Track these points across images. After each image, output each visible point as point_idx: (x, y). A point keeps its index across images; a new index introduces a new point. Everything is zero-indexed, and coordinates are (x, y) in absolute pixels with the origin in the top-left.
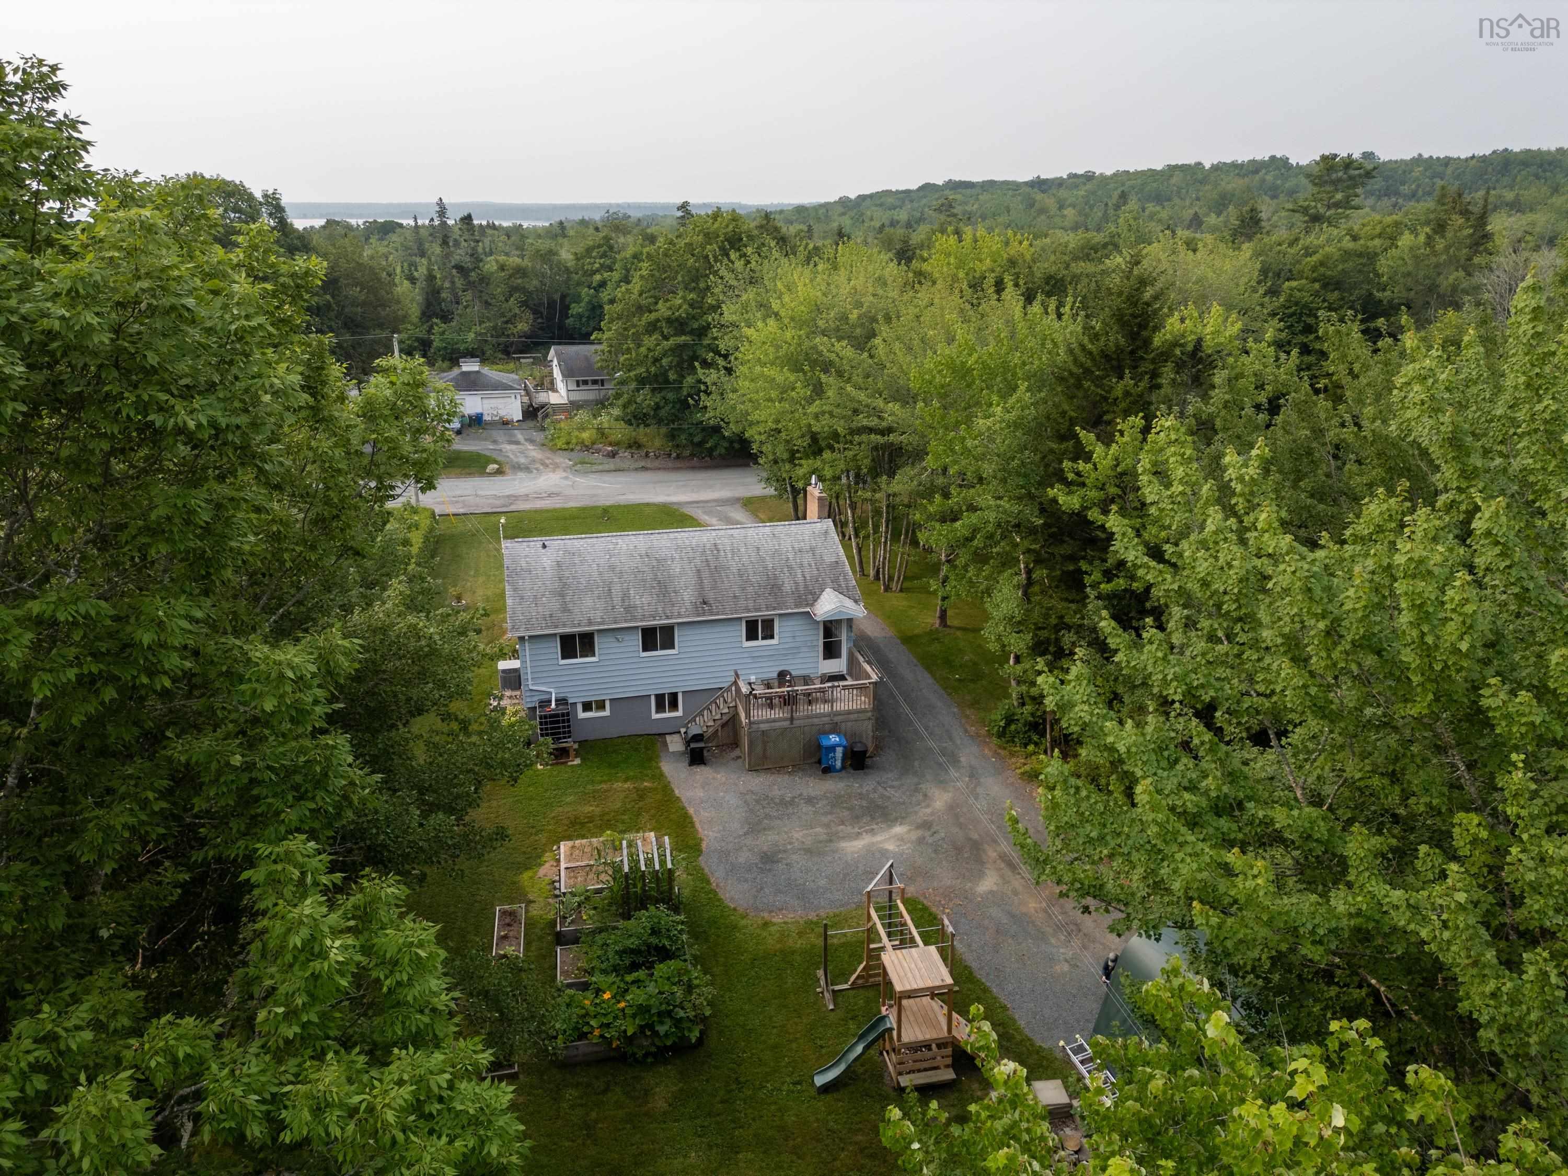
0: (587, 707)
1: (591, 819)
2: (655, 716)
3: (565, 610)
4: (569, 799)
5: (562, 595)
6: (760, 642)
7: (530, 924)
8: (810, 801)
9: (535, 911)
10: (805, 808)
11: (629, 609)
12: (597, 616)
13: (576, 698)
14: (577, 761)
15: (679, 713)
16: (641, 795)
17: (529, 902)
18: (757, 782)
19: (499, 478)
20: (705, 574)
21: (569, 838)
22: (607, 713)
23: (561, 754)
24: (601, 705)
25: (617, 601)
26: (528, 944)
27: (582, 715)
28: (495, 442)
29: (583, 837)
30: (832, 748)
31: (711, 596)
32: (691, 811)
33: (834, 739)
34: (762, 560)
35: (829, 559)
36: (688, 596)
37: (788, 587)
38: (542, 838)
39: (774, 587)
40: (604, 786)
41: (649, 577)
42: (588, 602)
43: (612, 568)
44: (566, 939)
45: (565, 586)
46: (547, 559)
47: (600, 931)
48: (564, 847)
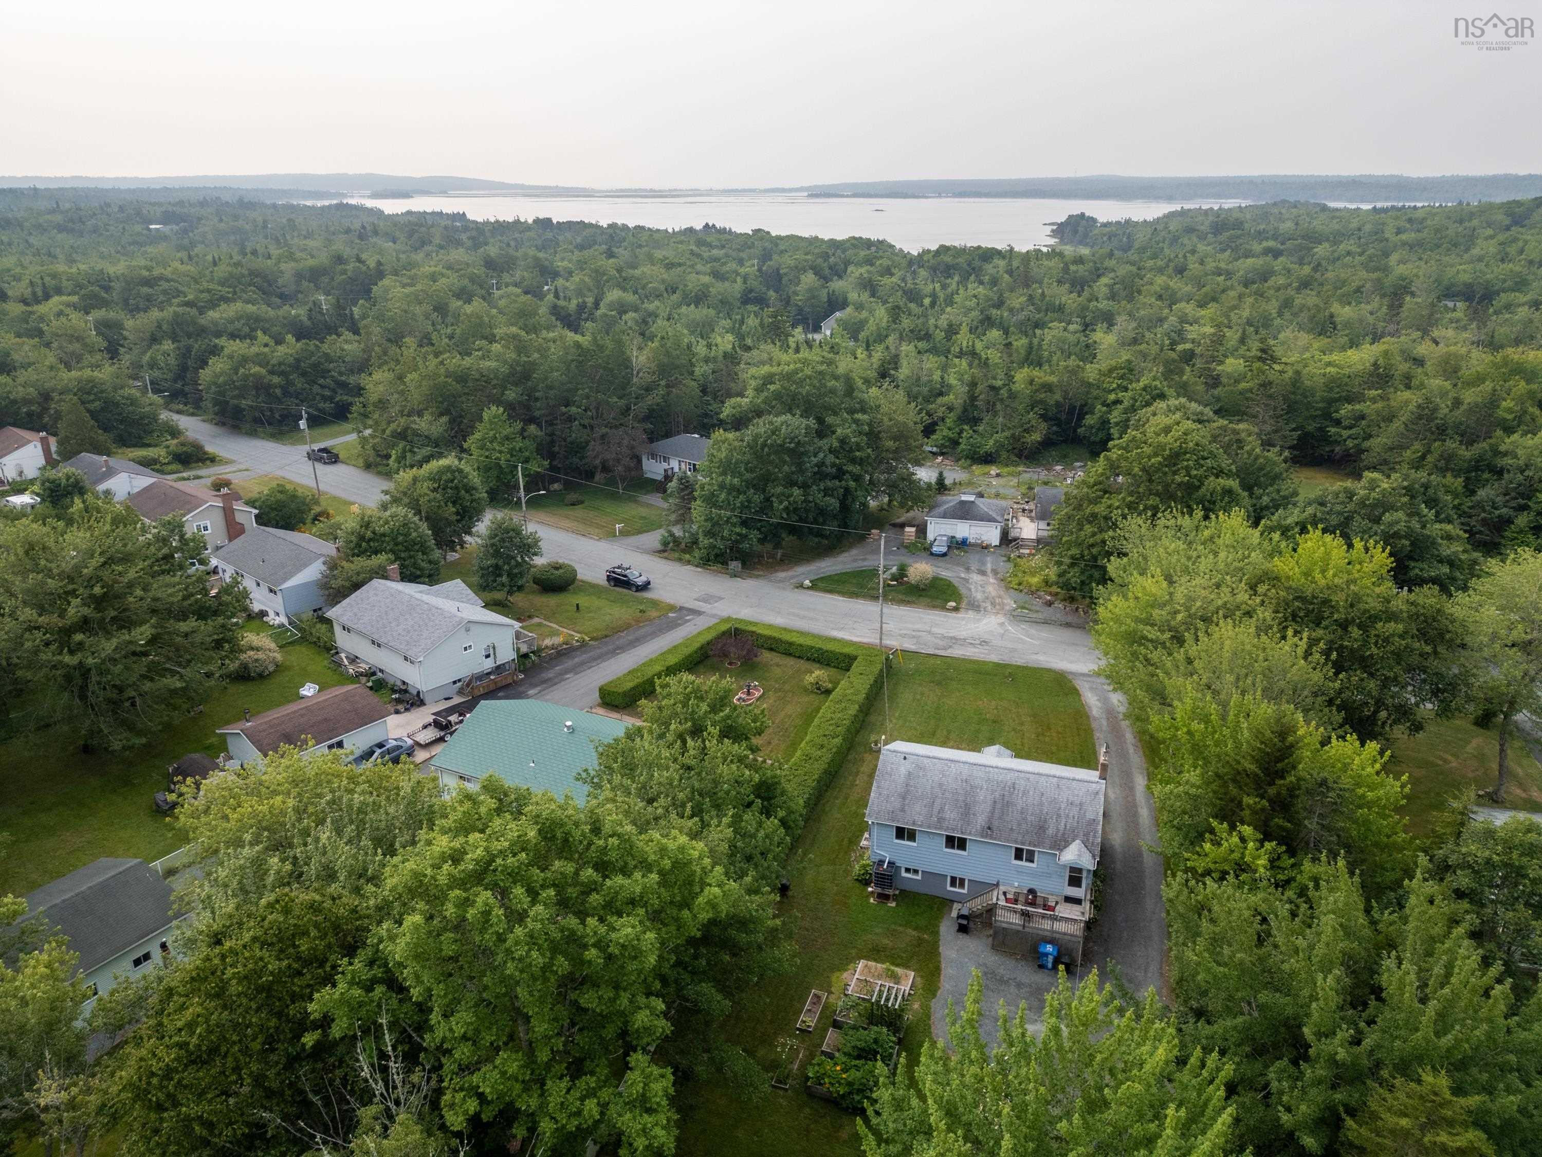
0: (908, 870)
1: (885, 949)
2: (949, 888)
3: (903, 810)
4: (877, 930)
5: (904, 798)
6: (1023, 863)
7: (826, 1007)
8: (1019, 985)
9: (832, 999)
10: (1013, 989)
11: (941, 820)
12: (919, 819)
13: (902, 863)
14: (893, 904)
15: (965, 891)
16: (920, 942)
17: (830, 993)
18: (992, 959)
19: (954, 614)
20: (999, 806)
21: (867, 958)
22: (919, 877)
23: (883, 897)
24: (916, 872)
25: (935, 811)
26: (820, 1019)
27: (904, 874)
28: (968, 569)
29: (875, 960)
30: (1046, 955)
31: (996, 823)
32: (943, 966)
33: (1049, 948)
34: (1042, 804)
35: (1090, 816)
36: (981, 820)
37: (1051, 831)
38: (854, 952)
39: (1042, 828)
40: (901, 929)
41: (961, 798)
42: (917, 808)
43: (941, 785)
44: (836, 1025)
45: (907, 792)
46: (904, 768)
47: (854, 1028)
48: (862, 964)
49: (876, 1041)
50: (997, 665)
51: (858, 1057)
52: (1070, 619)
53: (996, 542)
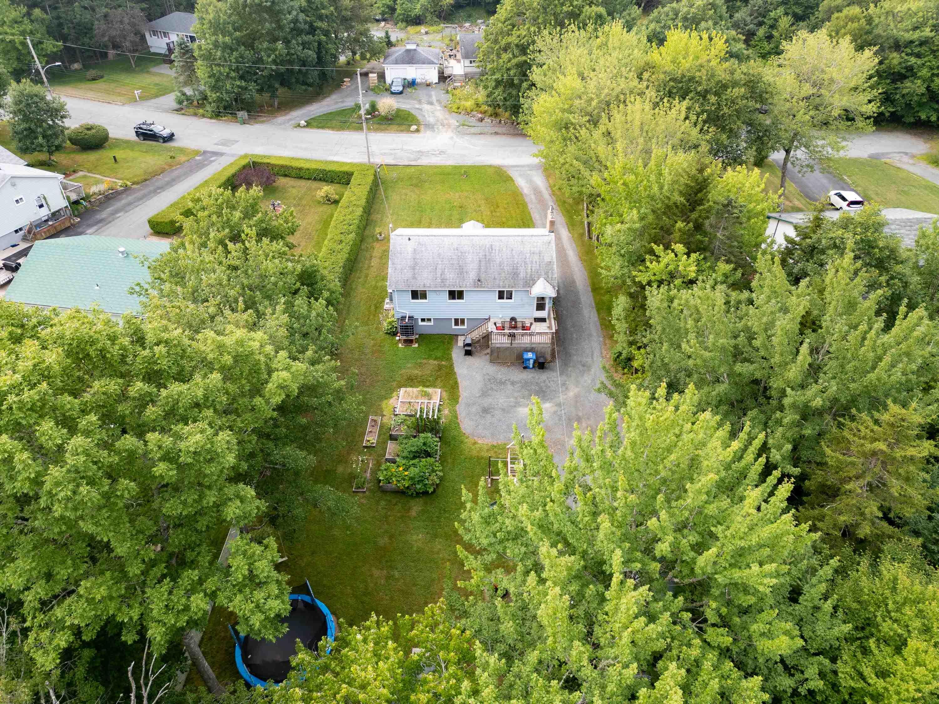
0: (423, 320)
1: (416, 377)
2: (454, 327)
3: (414, 278)
4: (409, 365)
5: (414, 269)
6: (505, 301)
7: (382, 427)
8: (513, 383)
9: (385, 420)
10: (510, 387)
11: (443, 280)
12: (428, 283)
13: (418, 316)
14: (416, 345)
15: (465, 327)
16: (440, 368)
17: (383, 416)
18: (492, 369)
19: (416, 135)
20: (483, 264)
21: (405, 386)
22: (432, 323)
23: (409, 342)
24: (429, 320)
25: (439, 275)
26: (379, 435)
27: (420, 323)
28: (420, 102)
29: (411, 386)
30: (529, 360)
31: (483, 277)
32: (459, 380)
33: (530, 355)
34: (513, 257)
35: (547, 259)
36: (472, 275)
37: (522, 275)
38: (395, 384)
39: (515, 274)
40: (425, 361)
41: (455, 262)
42: (425, 274)
43: (439, 255)
44: (393, 438)
45: (416, 264)
46: (410, 247)
47: (407, 437)
48: (403, 390)
49: (424, 444)
50: (455, 167)
51: (414, 458)
52: (496, 129)
53: (436, 80)
